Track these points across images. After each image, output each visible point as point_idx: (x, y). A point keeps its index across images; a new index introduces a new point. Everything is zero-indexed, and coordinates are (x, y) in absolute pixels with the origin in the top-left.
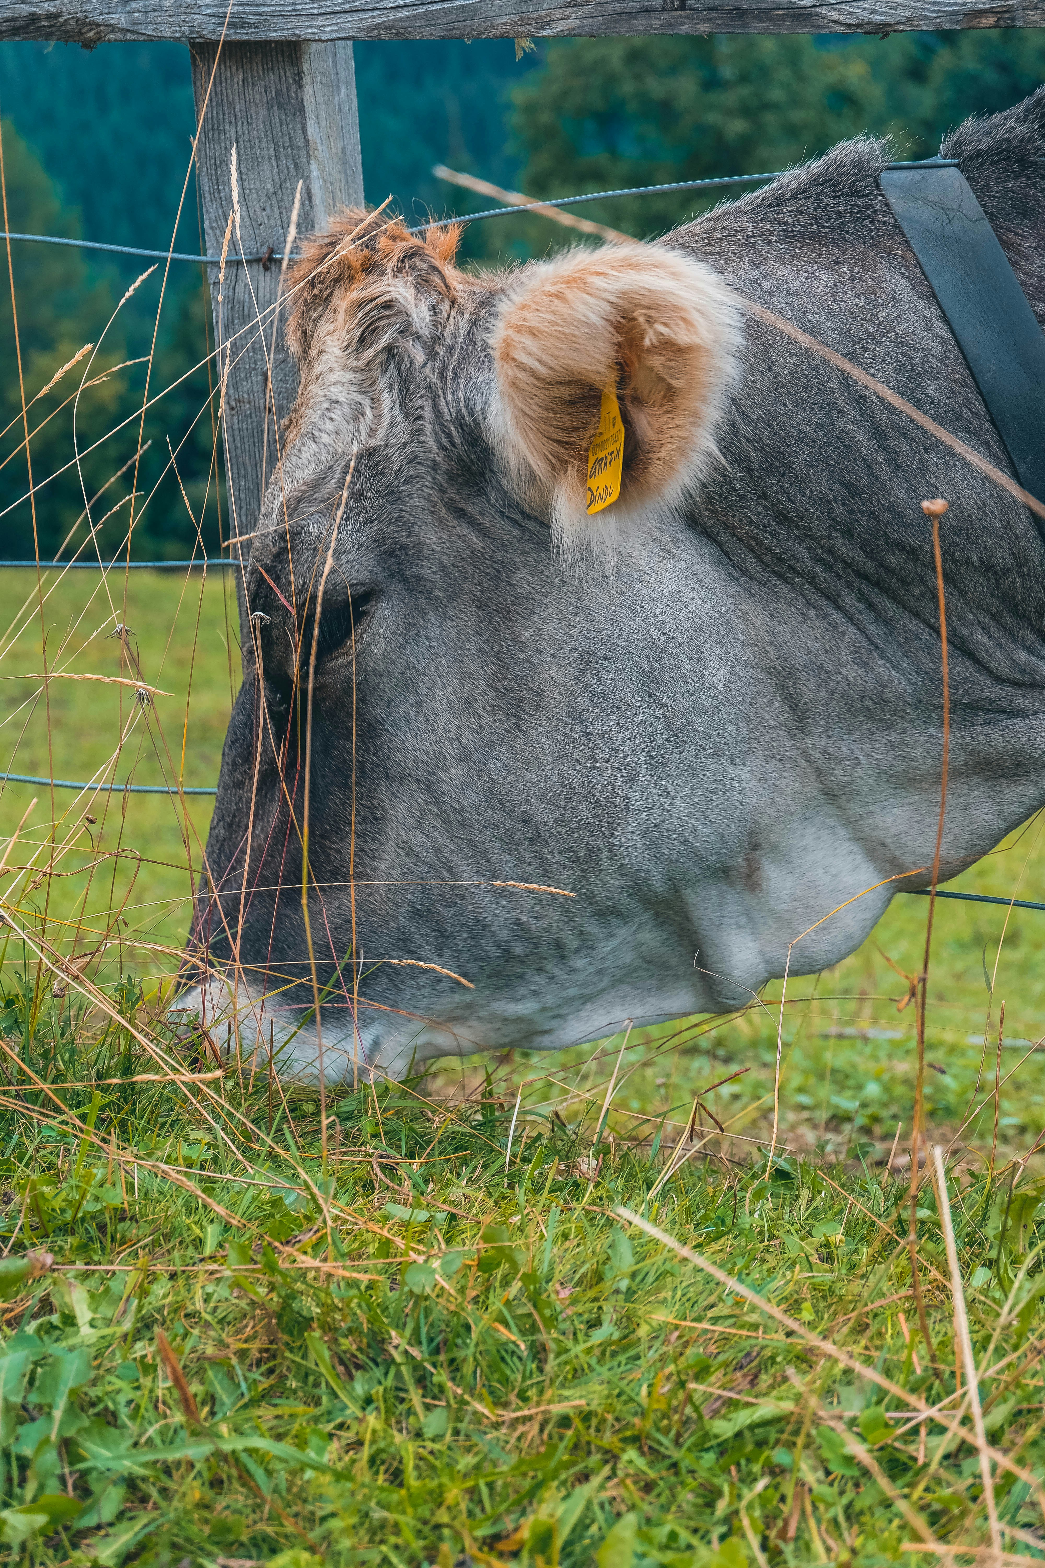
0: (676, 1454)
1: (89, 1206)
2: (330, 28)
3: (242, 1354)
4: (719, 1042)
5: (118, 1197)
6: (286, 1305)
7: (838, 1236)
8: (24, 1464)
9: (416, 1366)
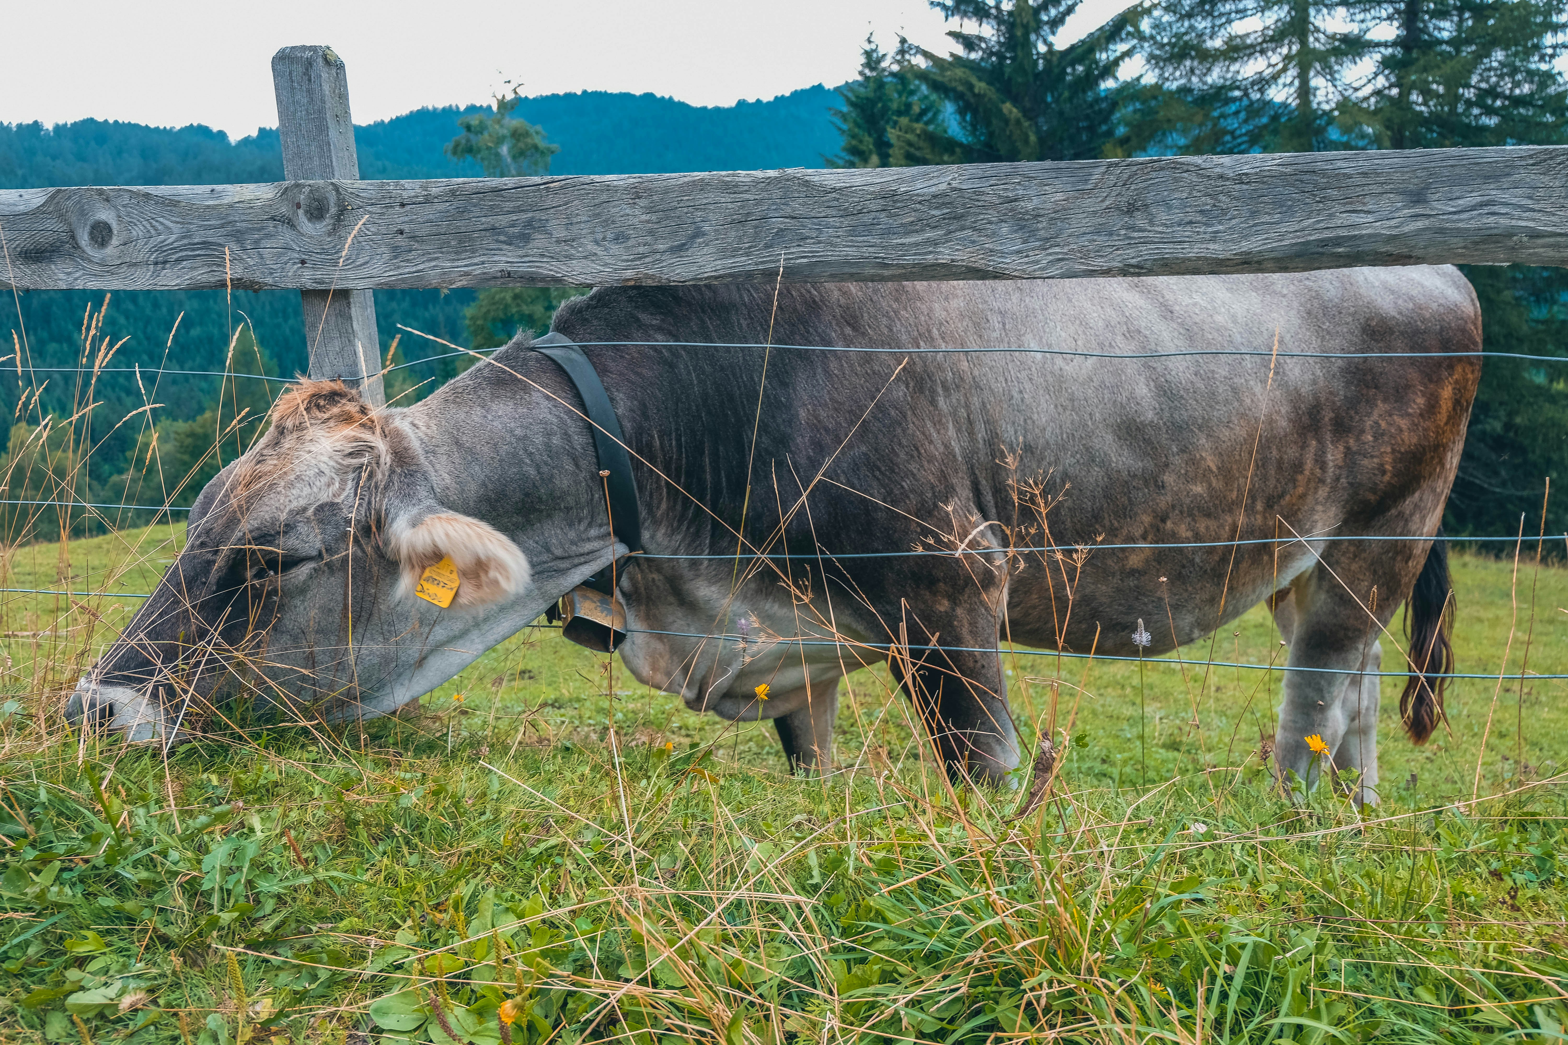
0: (515, 863)
1: (262, 781)
2: (361, 284)
3: (329, 839)
4: (556, 701)
5: (275, 777)
6: (348, 816)
7: (587, 770)
8: (229, 892)
9: (405, 837)
